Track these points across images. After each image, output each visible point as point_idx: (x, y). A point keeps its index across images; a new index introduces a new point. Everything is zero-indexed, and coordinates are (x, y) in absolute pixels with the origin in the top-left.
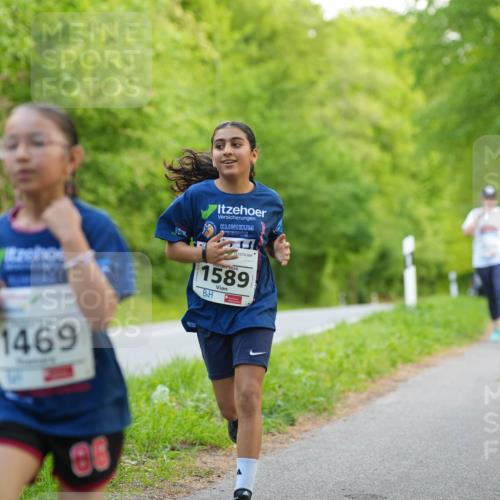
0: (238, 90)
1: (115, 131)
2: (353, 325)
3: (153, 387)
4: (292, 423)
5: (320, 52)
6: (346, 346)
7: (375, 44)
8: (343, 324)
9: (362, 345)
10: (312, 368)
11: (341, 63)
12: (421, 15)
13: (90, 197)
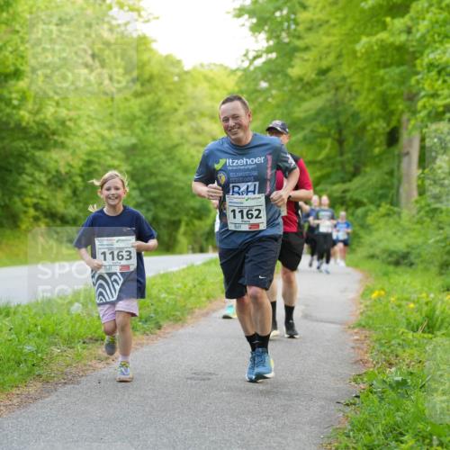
0: (127, 113)
1: (47, 137)
2: (198, 267)
3: (71, 303)
4: (159, 327)
5: (181, 91)
6: (194, 280)
7: (216, 87)
8: (193, 265)
9: (204, 279)
10: (173, 294)
11: (194, 98)
12: (245, 70)
13: (29, 179)
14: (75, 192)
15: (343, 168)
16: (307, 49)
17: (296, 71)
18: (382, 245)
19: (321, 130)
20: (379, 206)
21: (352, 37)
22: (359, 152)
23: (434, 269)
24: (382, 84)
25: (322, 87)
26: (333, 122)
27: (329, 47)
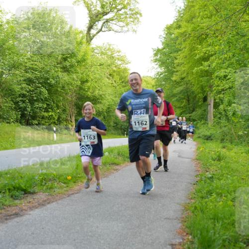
1: (96, 100)
12: (158, 78)
14: (104, 118)
15: (190, 109)
16: (177, 71)
17: (174, 79)
18: (203, 133)
19: (182, 97)
20: (201, 121)
21: (192, 68)
22: (195, 104)
23: (219, 141)
24: (201, 82)
25: (182, 83)
26: (186, 94)
27: (184, 71)
